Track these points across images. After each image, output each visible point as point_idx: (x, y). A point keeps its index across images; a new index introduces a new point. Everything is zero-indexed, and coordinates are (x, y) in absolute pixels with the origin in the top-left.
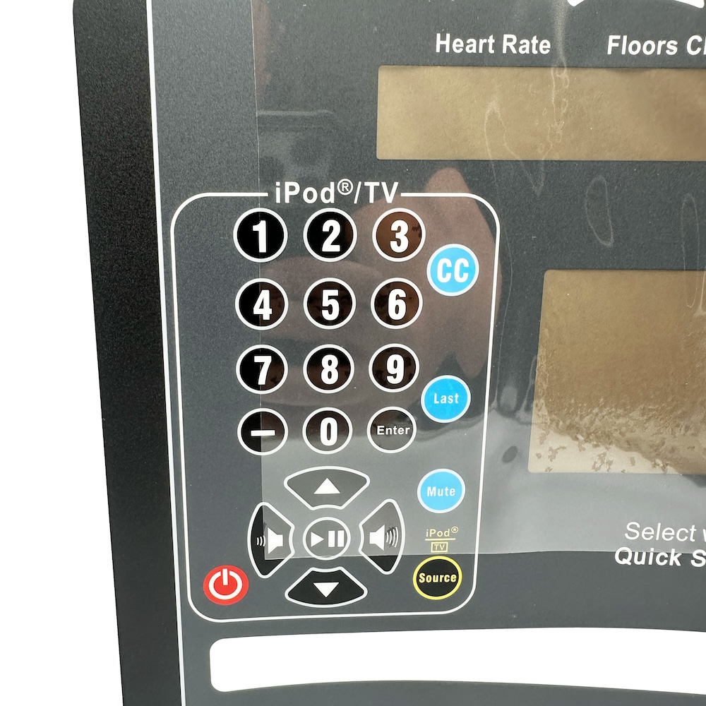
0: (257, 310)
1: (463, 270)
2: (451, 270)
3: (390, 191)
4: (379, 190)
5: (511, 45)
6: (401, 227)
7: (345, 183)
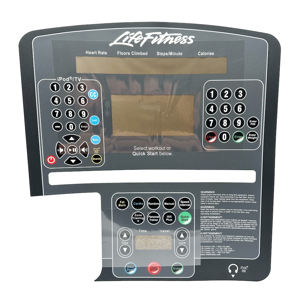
0: (55, 102)
1: (95, 94)
2: (93, 94)
3: (79, 79)
4: (77, 79)
5: (100, 53)
6: (82, 86)
7: (71, 77)
